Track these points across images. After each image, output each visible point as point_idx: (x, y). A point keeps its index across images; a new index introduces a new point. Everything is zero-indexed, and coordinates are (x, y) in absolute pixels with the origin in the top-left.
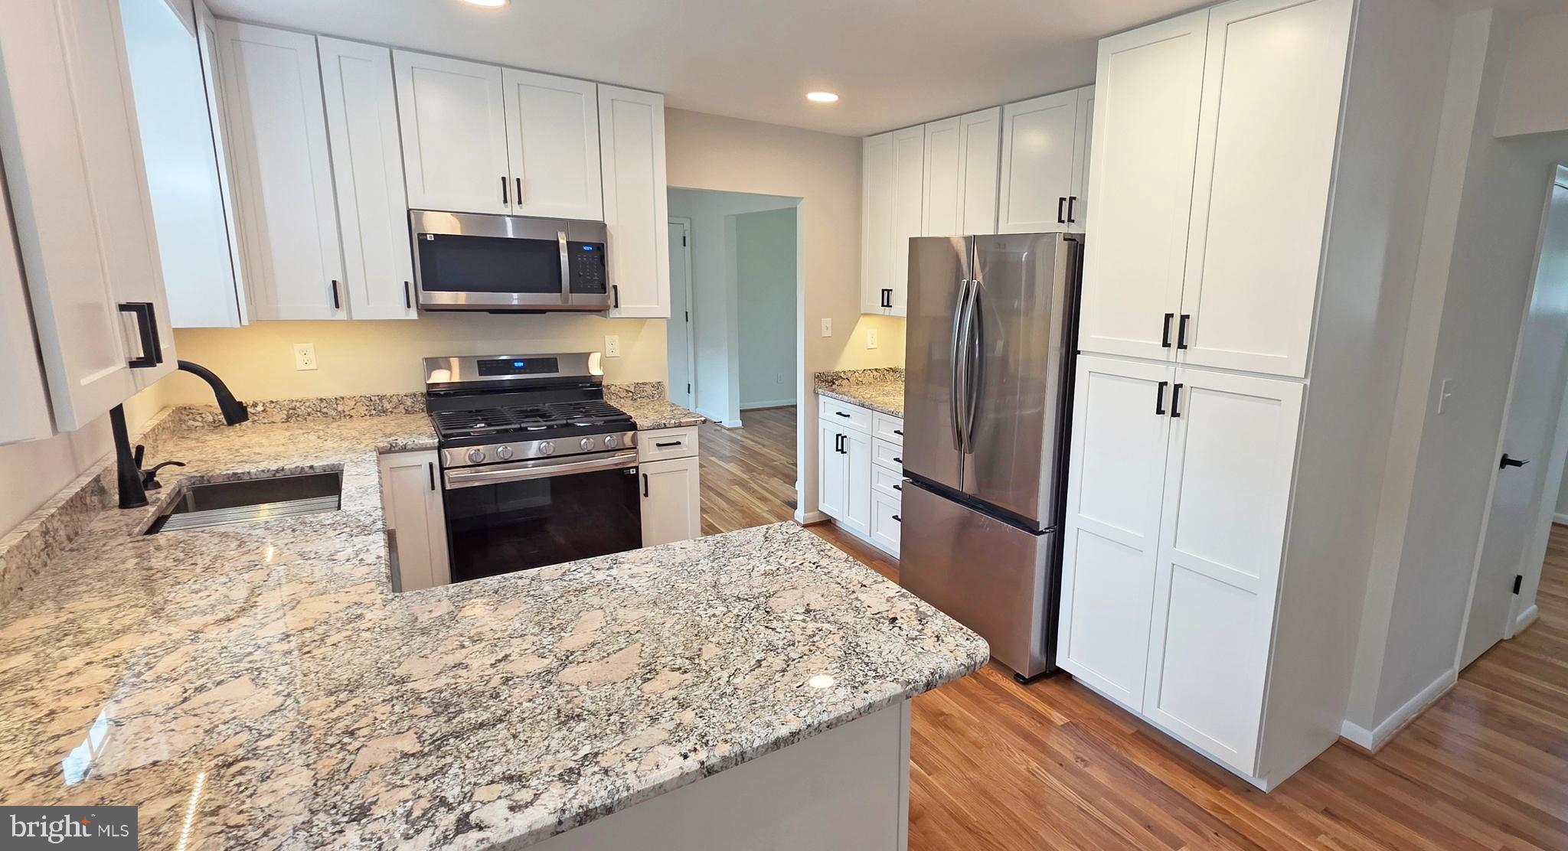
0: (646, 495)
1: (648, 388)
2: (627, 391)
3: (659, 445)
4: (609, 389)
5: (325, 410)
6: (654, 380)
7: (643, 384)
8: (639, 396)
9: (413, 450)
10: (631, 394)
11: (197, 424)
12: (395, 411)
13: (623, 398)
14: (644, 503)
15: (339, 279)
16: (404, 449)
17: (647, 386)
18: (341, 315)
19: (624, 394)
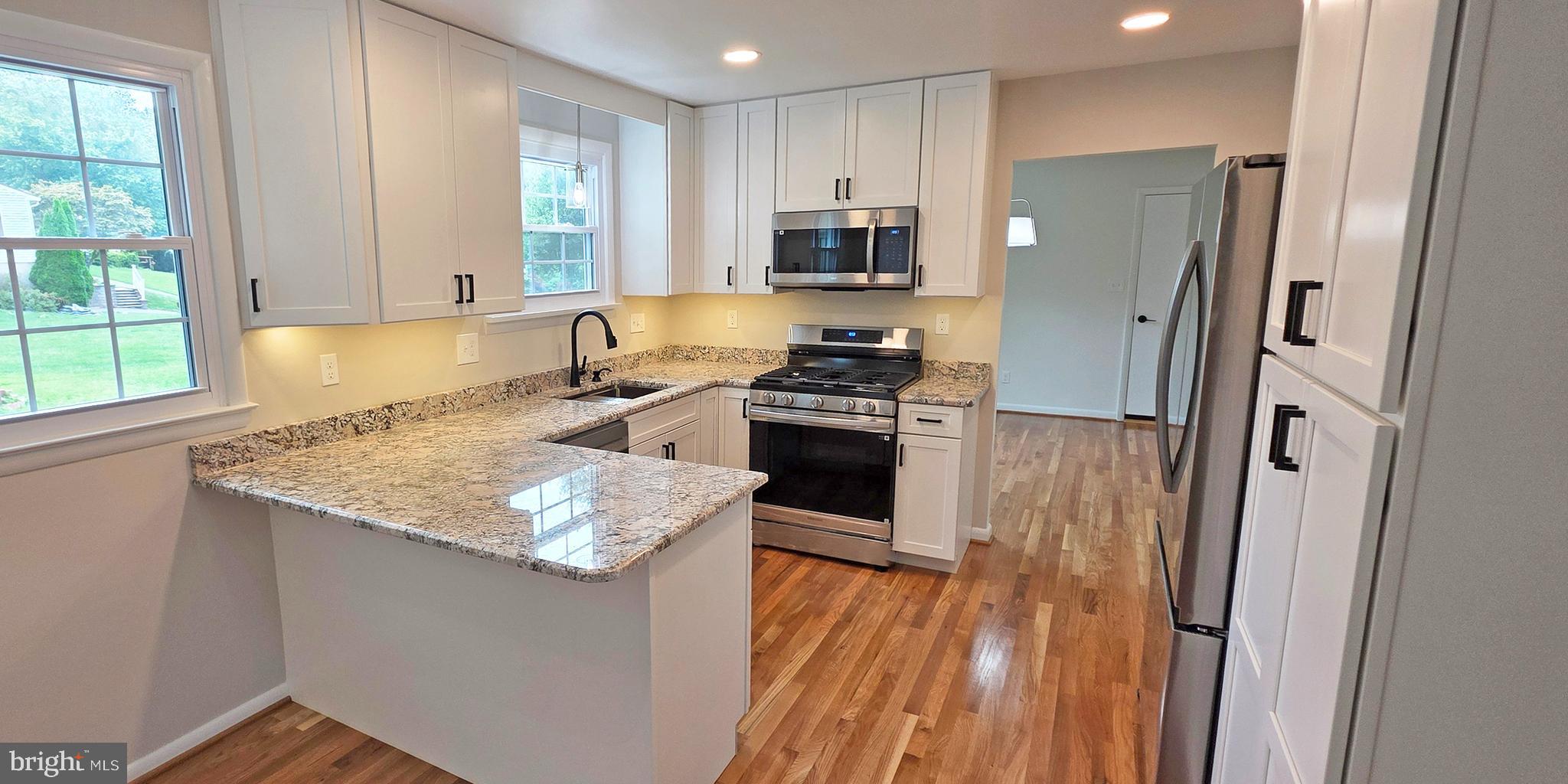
0: (901, 465)
1: (972, 369)
2: (951, 369)
3: (919, 420)
4: (933, 365)
5: (736, 356)
6: (980, 361)
7: (967, 363)
8: (962, 375)
9: (736, 387)
10: (954, 372)
11: (680, 356)
12: (773, 362)
13: (945, 375)
14: (899, 472)
15: (733, 266)
16: (732, 386)
17: (972, 367)
18: (732, 289)
19: (946, 371)
